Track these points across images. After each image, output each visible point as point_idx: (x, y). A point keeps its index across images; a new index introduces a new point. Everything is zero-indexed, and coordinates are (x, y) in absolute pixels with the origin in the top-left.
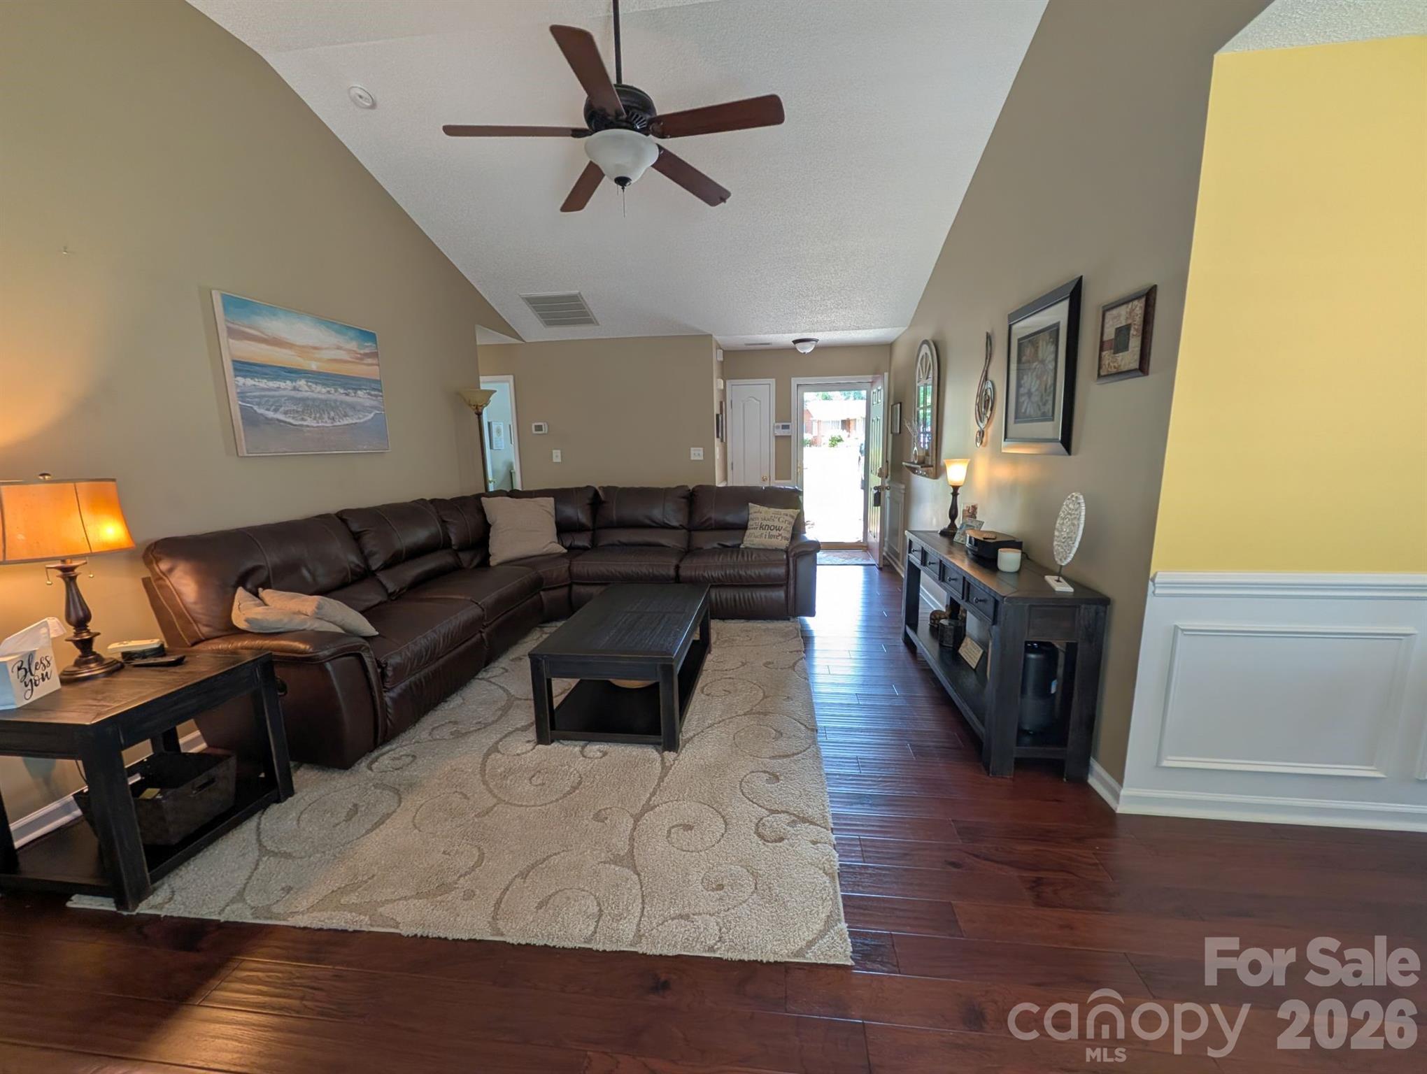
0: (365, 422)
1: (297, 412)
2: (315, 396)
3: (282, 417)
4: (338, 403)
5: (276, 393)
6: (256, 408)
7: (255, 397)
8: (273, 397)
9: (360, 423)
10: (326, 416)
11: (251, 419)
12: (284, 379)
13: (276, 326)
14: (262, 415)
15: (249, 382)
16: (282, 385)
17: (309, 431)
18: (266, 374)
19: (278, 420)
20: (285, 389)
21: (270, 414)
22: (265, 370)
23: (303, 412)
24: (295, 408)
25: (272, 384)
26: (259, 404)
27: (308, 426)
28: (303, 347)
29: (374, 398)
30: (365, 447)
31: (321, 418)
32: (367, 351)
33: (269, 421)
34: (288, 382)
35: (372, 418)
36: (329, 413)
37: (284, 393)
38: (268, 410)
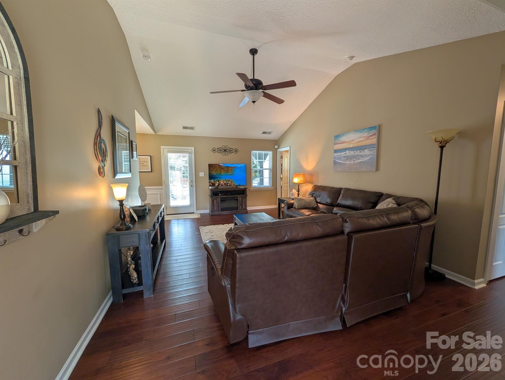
0: (366, 160)
1: (345, 160)
2: (350, 154)
3: (341, 162)
4: (357, 156)
5: (341, 156)
6: (336, 160)
7: (336, 158)
8: (340, 157)
9: (363, 161)
10: (352, 160)
11: (335, 163)
12: (343, 152)
13: (343, 139)
14: (337, 162)
15: (336, 154)
16: (342, 153)
17: (347, 165)
18: (339, 151)
19: (340, 163)
20: (343, 154)
21: (339, 161)
22: (340, 151)
23: (346, 160)
24: (345, 159)
25: (340, 154)
26: (337, 159)
27: (347, 164)
28: (349, 141)
29: (371, 151)
30: (364, 169)
31: (351, 161)
32: (371, 134)
33: (338, 163)
34: (344, 152)
35: (369, 159)
36: (353, 159)
37: (342, 155)
38: (339, 160)
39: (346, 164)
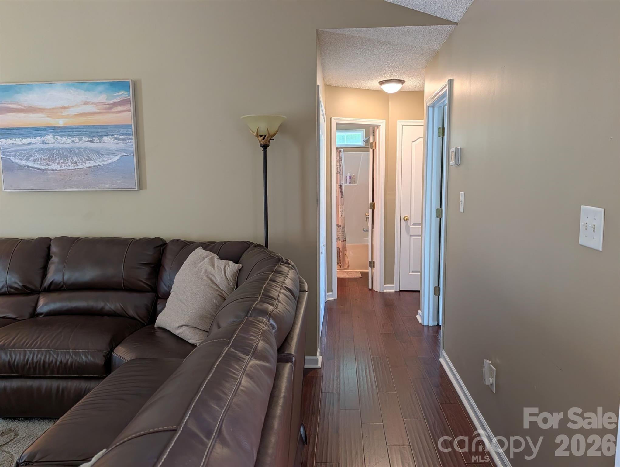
11: (8, 167)
30: (107, 186)
33: (21, 168)
35: (117, 161)
39: (48, 172)
